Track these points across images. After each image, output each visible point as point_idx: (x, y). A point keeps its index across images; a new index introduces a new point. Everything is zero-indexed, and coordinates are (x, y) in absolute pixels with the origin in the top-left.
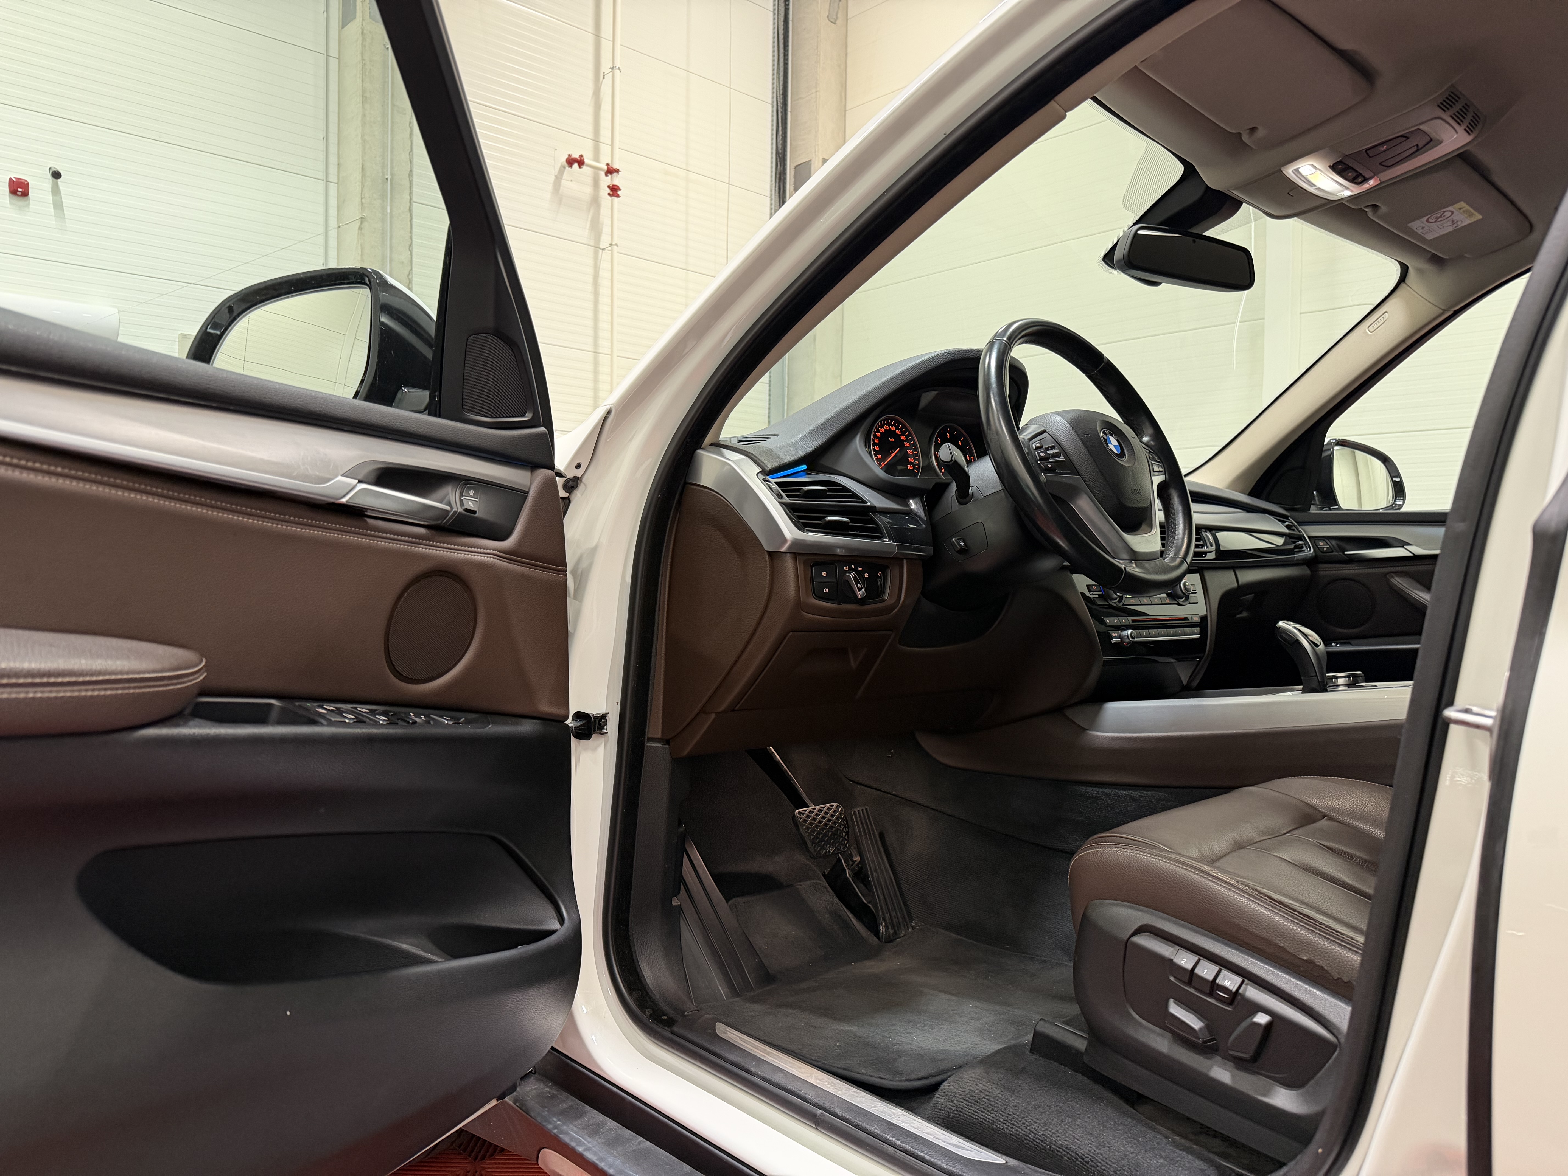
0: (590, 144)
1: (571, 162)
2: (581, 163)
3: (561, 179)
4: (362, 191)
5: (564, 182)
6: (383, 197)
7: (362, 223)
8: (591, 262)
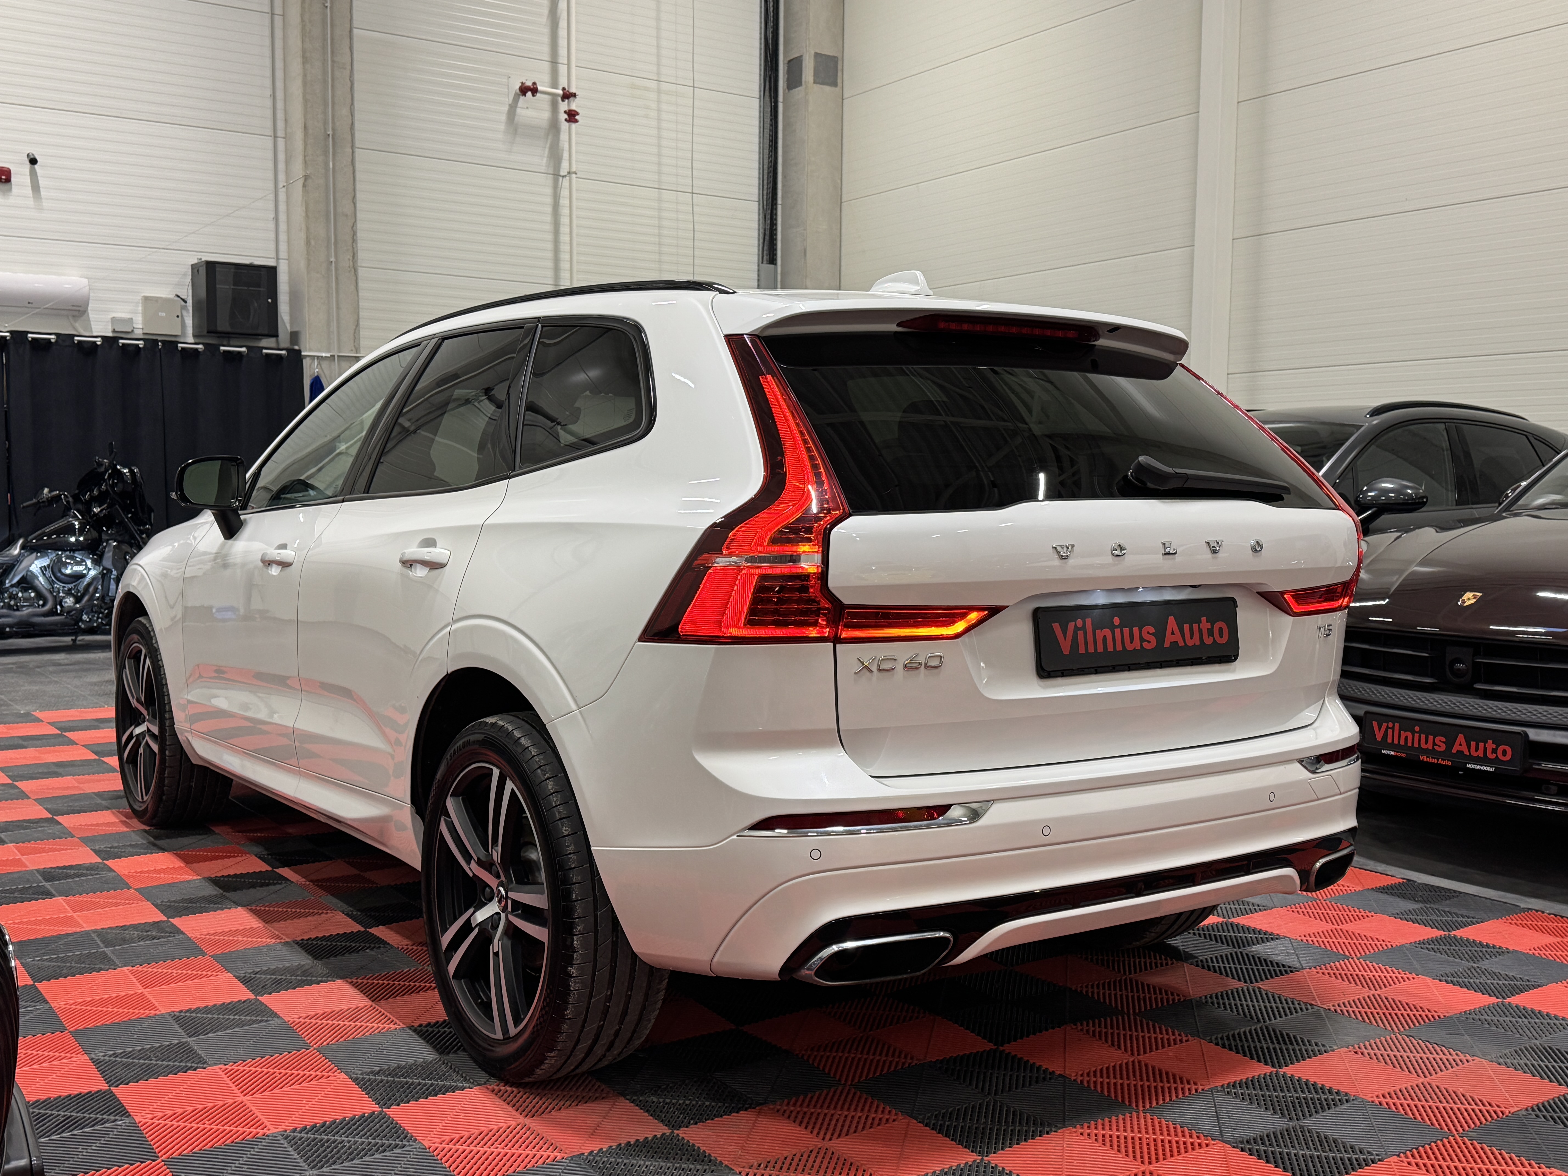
0: (546, 66)
1: (524, 90)
2: (534, 91)
3: (516, 107)
4: (305, 149)
5: (519, 111)
6: (326, 153)
7: (305, 180)
8: (549, 191)
